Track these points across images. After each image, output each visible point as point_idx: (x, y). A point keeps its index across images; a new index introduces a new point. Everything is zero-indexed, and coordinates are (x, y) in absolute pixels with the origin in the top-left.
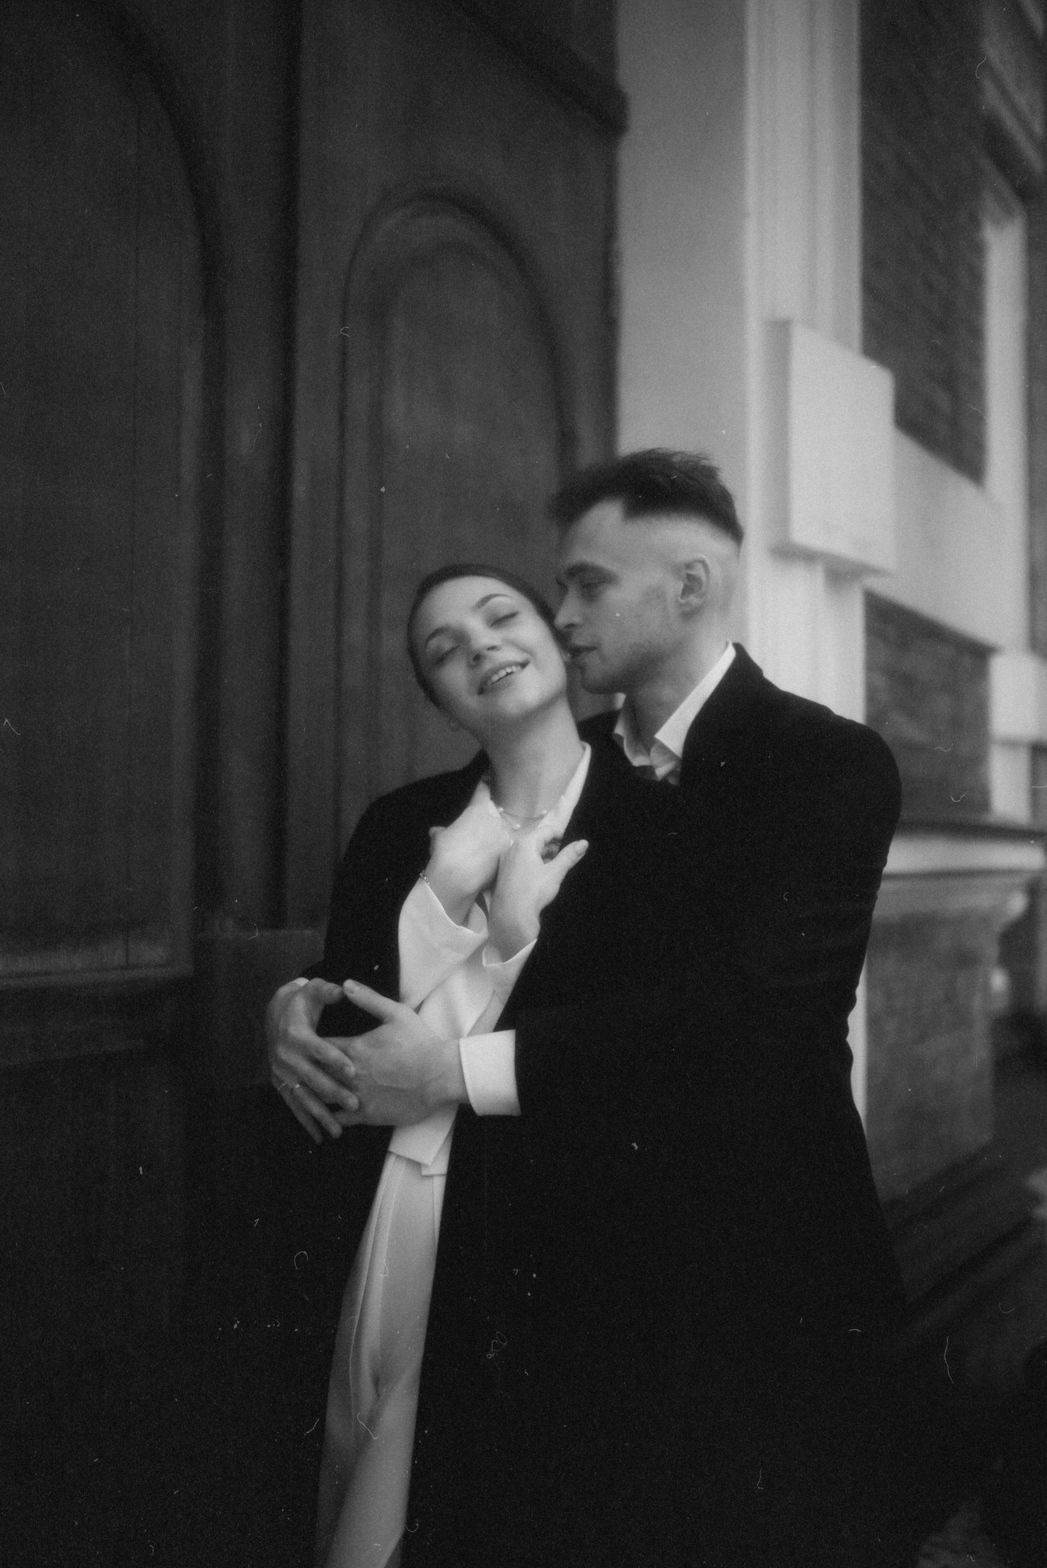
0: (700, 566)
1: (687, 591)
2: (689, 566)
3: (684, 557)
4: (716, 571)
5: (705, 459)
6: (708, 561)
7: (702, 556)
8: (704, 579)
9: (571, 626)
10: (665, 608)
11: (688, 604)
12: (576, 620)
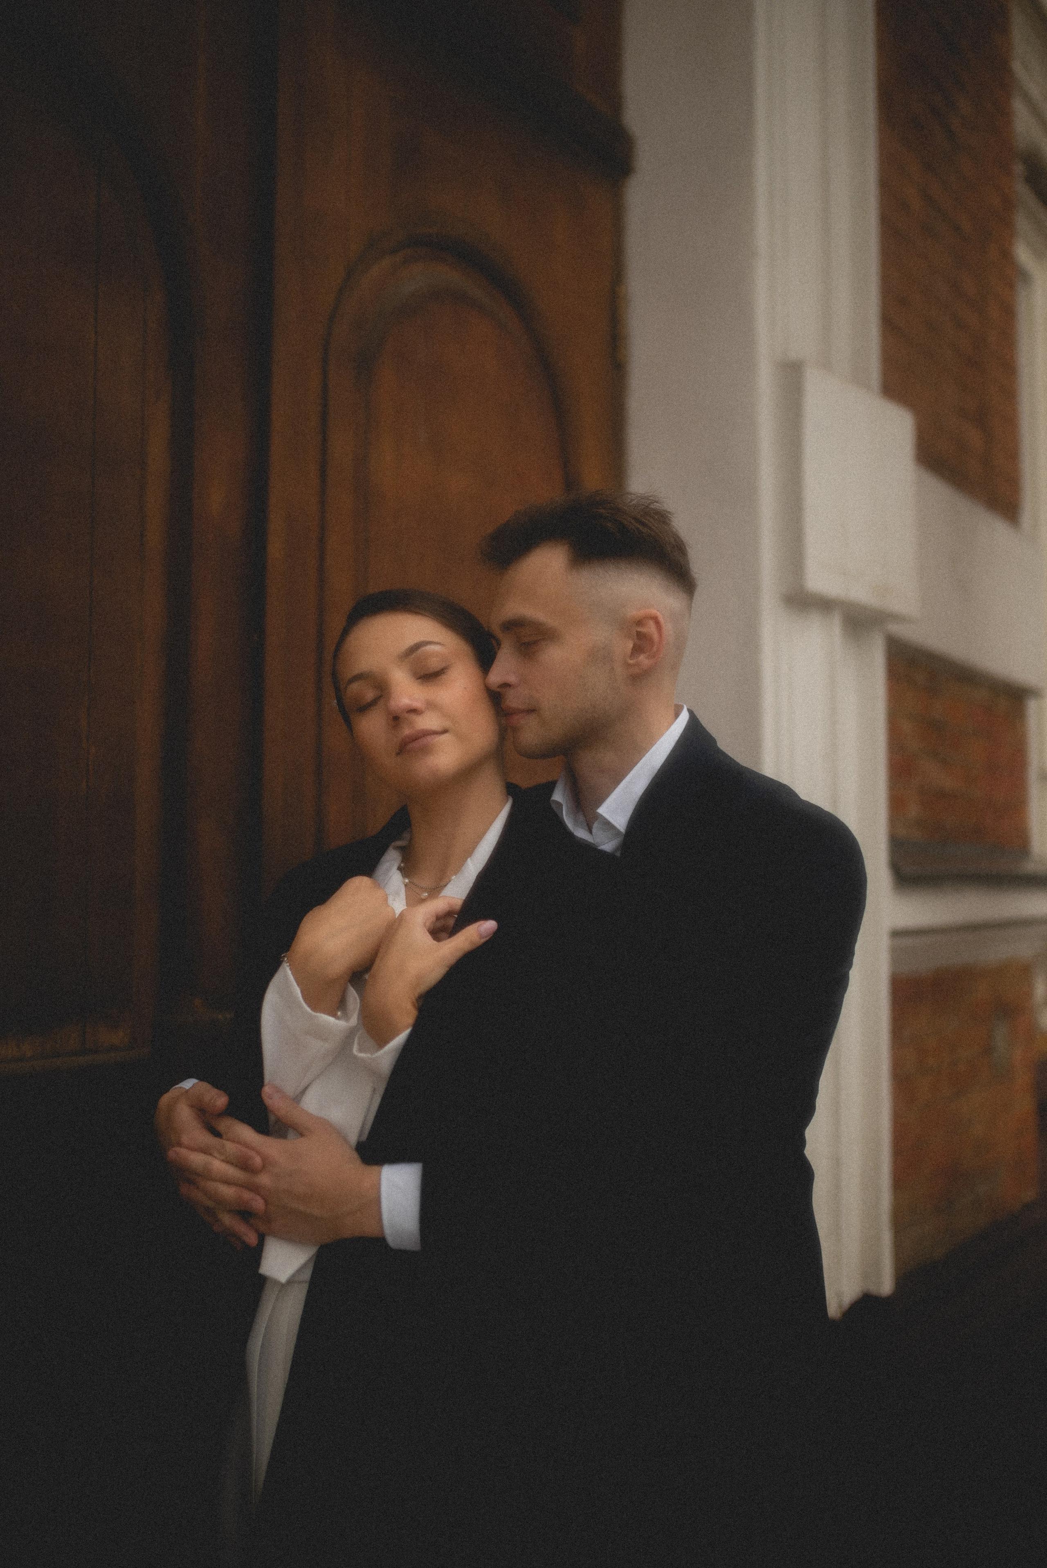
0: (651, 623)
1: (637, 650)
2: (640, 622)
3: (633, 612)
4: (668, 628)
5: (657, 502)
6: (661, 619)
7: (653, 611)
8: (656, 636)
9: (506, 685)
10: (612, 669)
11: (637, 665)
12: (512, 679)
